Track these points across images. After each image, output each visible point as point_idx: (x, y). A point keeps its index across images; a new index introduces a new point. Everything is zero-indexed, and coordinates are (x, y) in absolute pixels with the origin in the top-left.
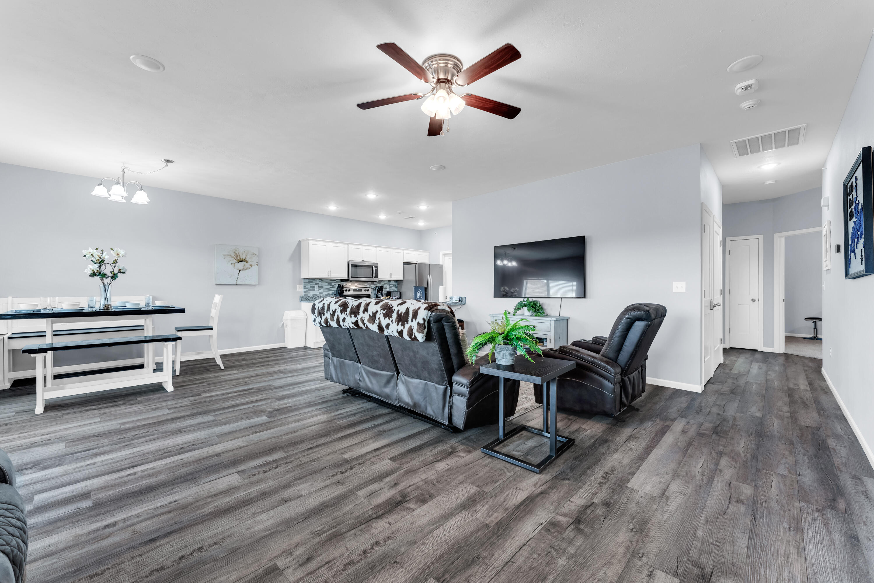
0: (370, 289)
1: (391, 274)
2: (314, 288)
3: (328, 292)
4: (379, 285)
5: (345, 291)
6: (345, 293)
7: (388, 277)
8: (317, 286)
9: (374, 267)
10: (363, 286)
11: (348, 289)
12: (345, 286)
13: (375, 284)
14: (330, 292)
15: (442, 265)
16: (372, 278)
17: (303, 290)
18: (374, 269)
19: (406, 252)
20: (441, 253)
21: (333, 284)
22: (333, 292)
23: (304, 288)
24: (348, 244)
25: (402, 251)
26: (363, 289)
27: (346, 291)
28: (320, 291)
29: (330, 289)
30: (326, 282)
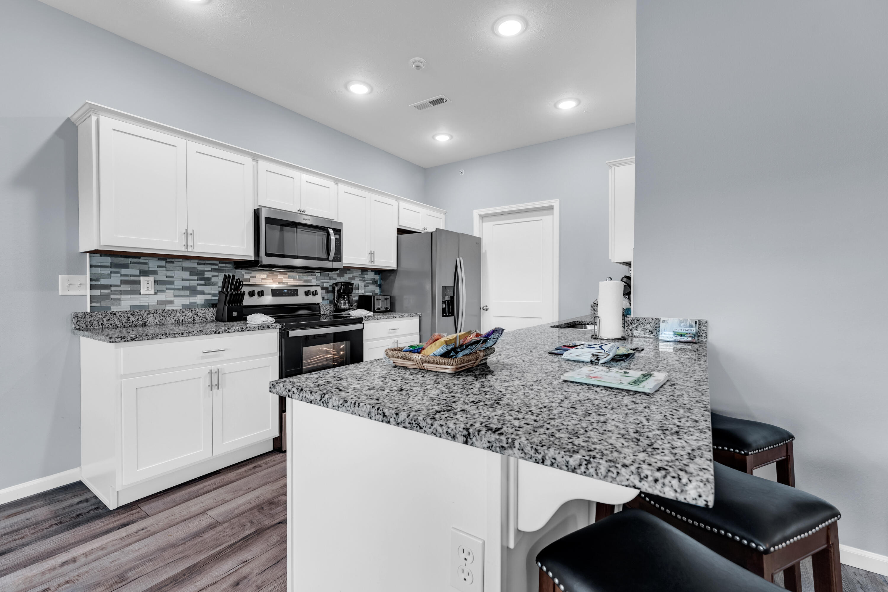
0: (318, 289)
1: (372, 254)
2: (135, 287)
3: (193, 299)
4: (339, 279)
5: (246, 297)
6: (247, 301)
7: (363, 261)
8: (151, 279)
9: (331, 231)
10: (301, 283)
11: (256, 290)
12: (249, 280)
13: (331, 278)
14: (200, 299)
15: (479, 239)
16: (327, 260)
17: (88, 292)
18: (333, 237)
19: (403, 204)
20: (476, 214)
21: (207, 275)
22: (210, 297)
23: (92, 287)
24: (255, 158)
25: (393, 202)
26: (301, 291)
27: (252, 294)
28: (162, 297)
29: (199, 288)
30: (184, 269)
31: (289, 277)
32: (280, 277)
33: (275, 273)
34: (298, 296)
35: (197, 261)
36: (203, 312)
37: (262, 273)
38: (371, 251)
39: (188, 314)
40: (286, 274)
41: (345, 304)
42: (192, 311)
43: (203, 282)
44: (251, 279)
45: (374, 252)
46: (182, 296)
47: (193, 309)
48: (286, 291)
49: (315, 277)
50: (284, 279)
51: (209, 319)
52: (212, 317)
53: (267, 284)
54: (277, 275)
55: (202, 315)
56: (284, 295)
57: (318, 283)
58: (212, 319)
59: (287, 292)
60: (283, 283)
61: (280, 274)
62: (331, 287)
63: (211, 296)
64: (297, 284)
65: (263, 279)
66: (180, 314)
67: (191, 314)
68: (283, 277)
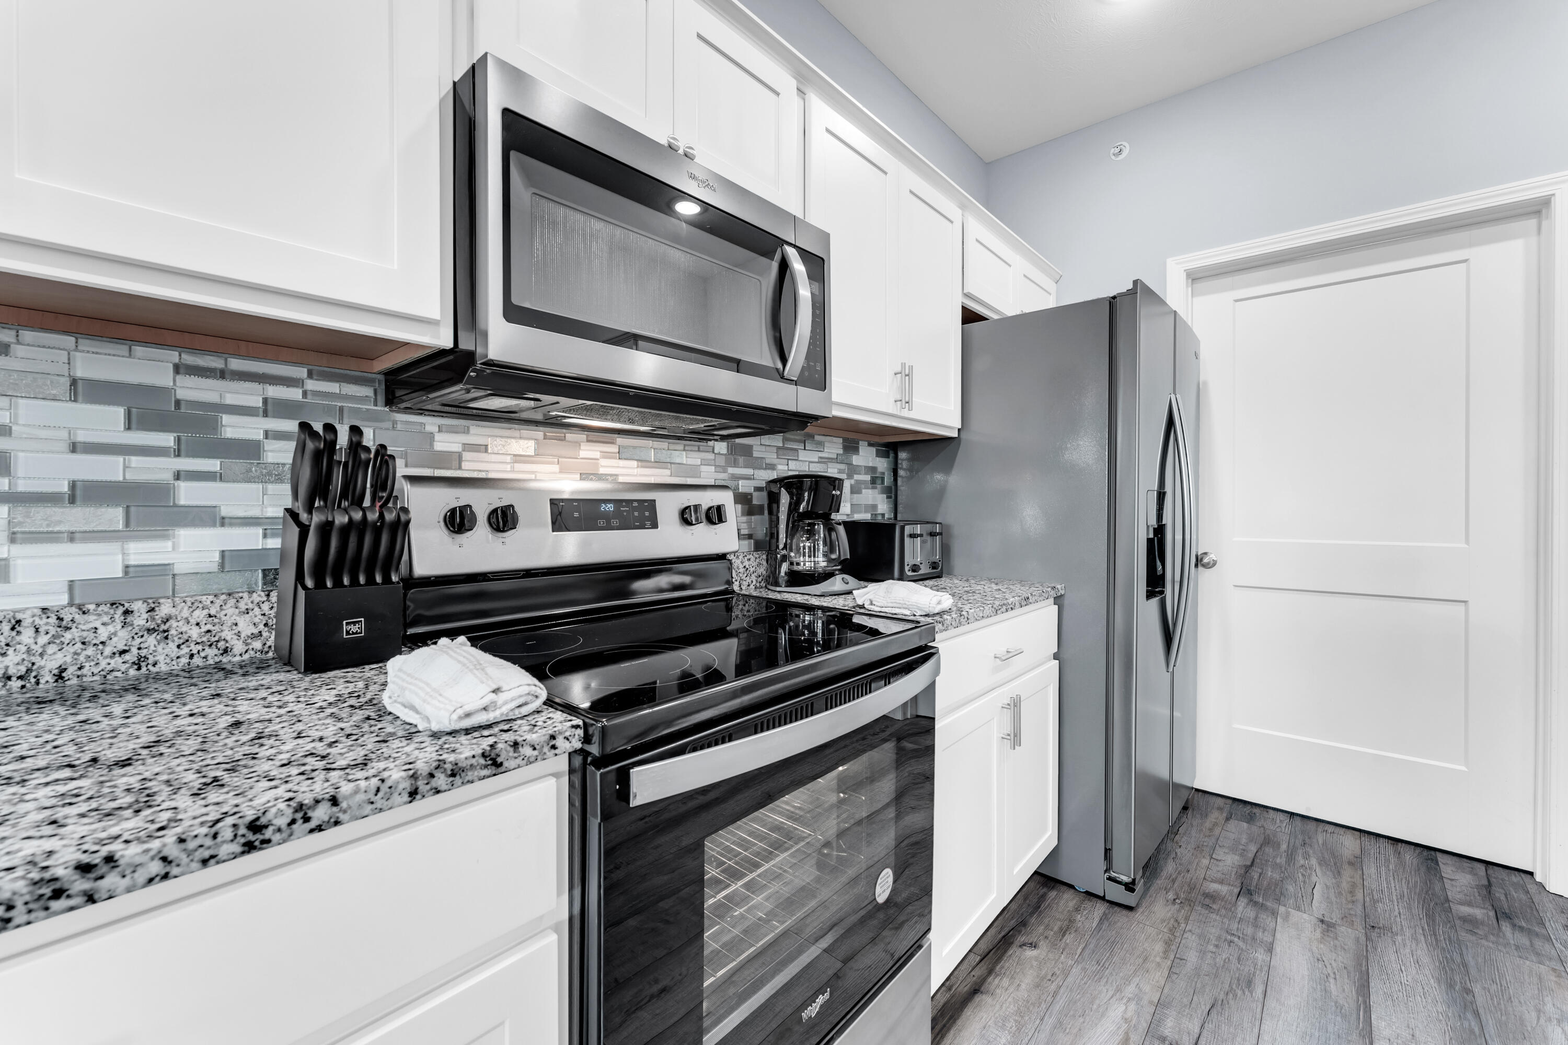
31: (620, 455)
32: (590, 451)
33: (570, 436)
34: (655, 526)
35: (174, 356)
36: (199, 615)
37: (517, 434)
38: (903, 365)
39: (103, 633)
40: (612, 443)
41: (813, 552)
42: (127, 612)
43: (213, 465)
44: (466, 455)
45: (911, 368)
46: (72, 537)
47: (139, 607)
48: (610, 507)
49: (711, 456)
50: (603, 462)
51: (238, 647)
52: (254, 637)
53: (535, 480)
54: (578, 444)
55: (195, 633)
56: (601, 523)
57: (722, 478)
58: (257, 645)
59: (617, 514)
60: (600, 477)
61: (588, 441)
62: (764, 494)
63: (260, 531)
64: (652, 480)
65: (518, 458)
66: (43, 639)
67: (124, 634)
68: (597, 455)
